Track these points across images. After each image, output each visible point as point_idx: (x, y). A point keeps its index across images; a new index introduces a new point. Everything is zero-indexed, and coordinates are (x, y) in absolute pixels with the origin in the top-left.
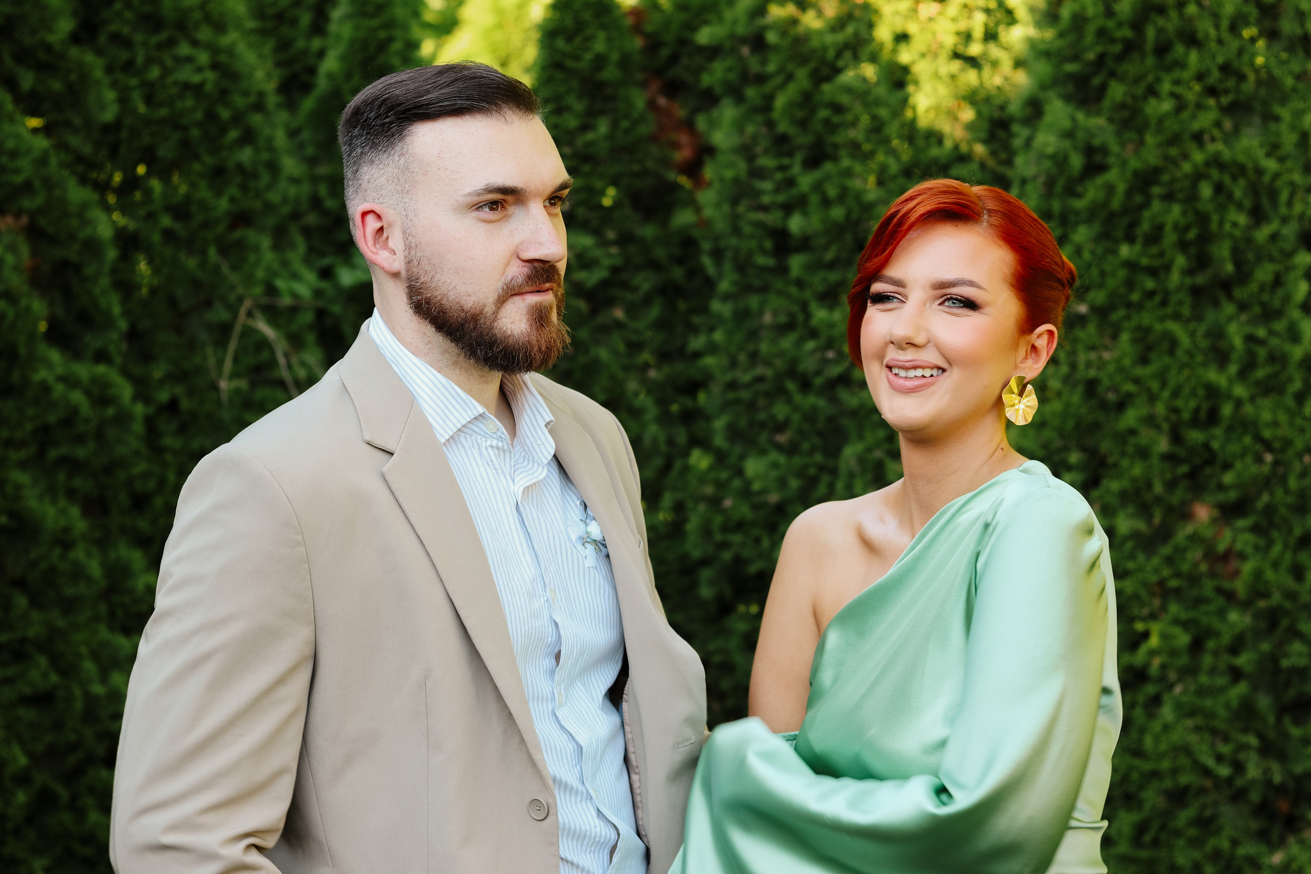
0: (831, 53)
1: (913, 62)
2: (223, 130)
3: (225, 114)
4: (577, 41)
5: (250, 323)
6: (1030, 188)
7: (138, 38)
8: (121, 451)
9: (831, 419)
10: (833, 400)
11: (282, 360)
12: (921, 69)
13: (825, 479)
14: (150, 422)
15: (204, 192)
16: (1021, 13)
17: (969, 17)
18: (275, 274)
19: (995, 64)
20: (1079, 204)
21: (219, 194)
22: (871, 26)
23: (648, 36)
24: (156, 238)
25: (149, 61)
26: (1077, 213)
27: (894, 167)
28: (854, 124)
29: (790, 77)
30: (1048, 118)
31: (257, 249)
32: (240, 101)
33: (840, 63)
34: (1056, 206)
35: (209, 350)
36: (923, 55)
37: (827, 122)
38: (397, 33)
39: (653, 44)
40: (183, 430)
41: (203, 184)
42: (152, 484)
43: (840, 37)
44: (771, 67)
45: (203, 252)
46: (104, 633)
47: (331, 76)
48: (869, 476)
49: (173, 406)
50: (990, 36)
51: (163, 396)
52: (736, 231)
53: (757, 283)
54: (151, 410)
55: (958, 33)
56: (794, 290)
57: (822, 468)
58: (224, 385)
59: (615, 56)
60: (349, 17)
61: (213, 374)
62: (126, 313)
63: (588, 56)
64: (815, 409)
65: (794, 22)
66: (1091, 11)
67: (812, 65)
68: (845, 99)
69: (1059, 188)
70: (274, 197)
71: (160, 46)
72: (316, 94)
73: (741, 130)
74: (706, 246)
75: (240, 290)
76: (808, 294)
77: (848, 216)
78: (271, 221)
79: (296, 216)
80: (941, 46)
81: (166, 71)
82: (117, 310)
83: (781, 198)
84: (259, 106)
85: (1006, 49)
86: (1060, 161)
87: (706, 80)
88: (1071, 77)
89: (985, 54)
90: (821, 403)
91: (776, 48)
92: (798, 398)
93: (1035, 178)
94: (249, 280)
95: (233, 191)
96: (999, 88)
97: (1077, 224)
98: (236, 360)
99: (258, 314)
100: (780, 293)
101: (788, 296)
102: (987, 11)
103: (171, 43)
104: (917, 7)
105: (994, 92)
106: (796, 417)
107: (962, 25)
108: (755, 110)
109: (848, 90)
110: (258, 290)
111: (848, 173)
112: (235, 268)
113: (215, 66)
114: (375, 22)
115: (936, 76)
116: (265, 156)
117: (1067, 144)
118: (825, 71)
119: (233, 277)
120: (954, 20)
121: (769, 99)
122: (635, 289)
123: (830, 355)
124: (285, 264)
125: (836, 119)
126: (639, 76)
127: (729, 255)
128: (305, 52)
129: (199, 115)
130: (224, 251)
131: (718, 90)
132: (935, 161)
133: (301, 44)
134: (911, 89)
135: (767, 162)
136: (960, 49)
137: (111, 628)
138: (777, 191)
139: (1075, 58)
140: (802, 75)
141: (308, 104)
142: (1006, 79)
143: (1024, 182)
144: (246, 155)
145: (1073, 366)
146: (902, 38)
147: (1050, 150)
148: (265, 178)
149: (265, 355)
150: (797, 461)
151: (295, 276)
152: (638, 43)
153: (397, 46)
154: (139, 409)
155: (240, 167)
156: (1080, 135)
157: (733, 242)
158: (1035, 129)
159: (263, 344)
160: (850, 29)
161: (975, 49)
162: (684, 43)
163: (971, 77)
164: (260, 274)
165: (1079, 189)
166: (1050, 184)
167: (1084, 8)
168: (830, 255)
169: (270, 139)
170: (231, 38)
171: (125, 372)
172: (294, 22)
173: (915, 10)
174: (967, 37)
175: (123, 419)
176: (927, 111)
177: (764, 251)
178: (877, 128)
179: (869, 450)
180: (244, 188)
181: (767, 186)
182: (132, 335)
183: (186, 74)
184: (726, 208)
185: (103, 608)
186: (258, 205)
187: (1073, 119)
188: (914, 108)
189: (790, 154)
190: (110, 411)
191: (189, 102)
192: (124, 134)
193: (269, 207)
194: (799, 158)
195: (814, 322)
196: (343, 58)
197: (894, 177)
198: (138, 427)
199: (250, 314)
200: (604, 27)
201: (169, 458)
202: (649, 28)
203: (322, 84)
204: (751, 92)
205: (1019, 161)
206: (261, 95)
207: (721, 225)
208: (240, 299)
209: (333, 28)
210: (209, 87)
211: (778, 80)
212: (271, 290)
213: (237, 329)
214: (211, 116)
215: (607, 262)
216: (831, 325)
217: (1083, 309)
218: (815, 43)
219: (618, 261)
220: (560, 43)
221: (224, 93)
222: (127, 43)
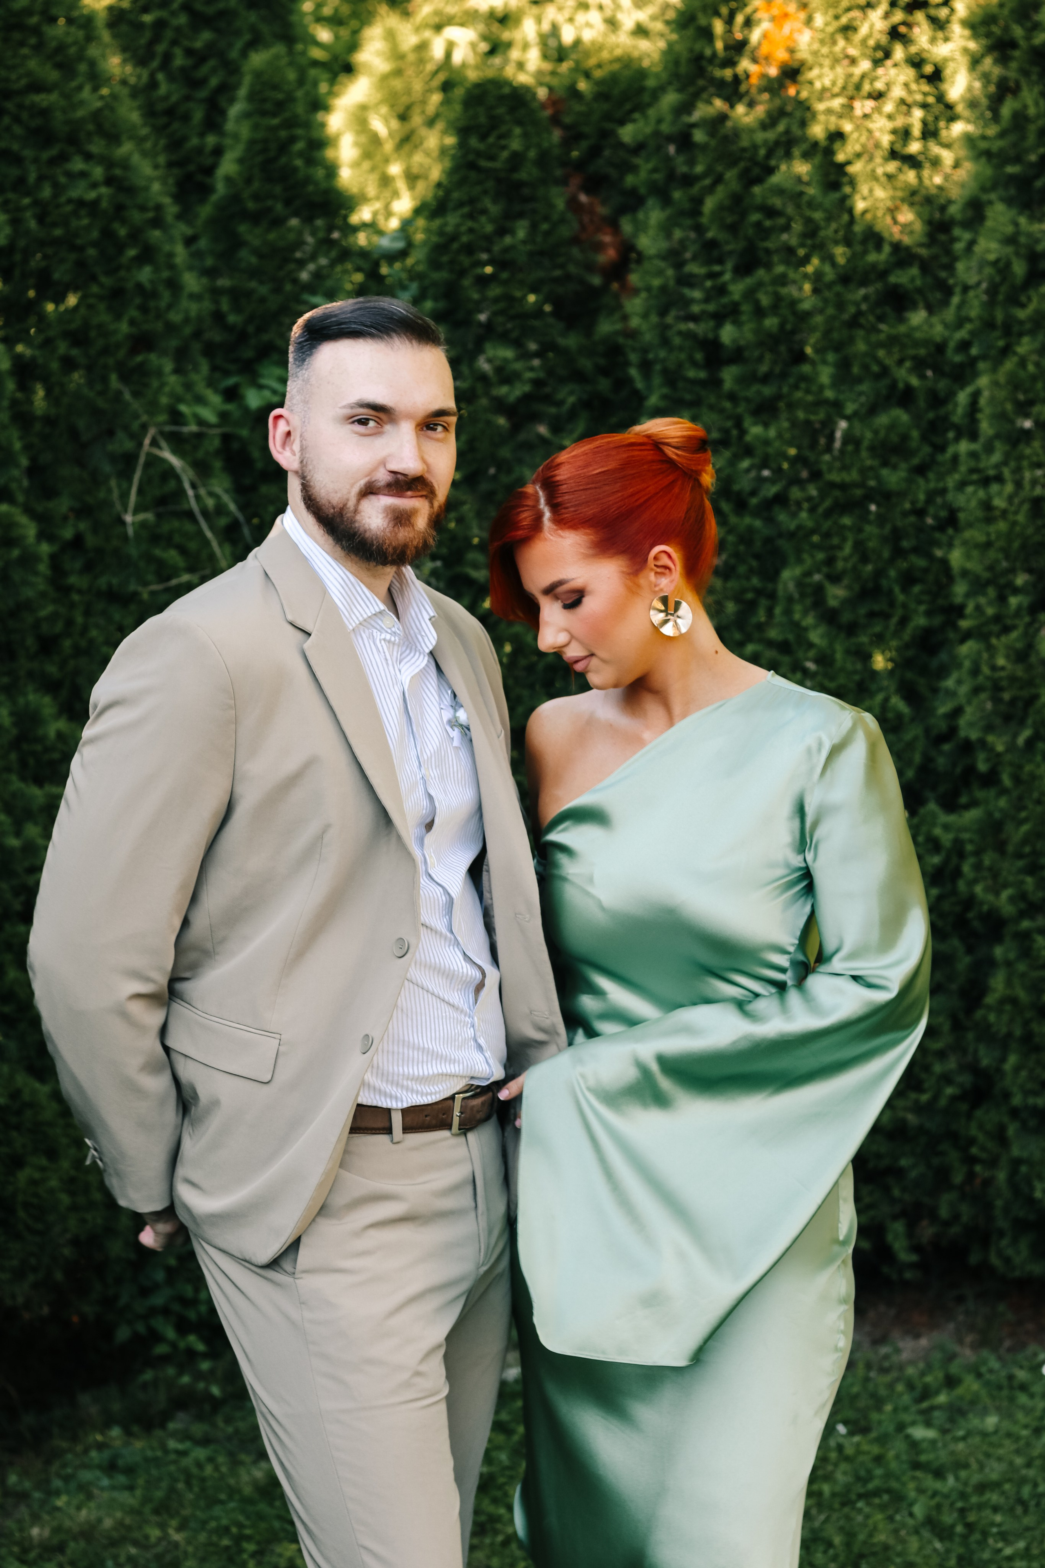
0: (762, 152)
1: (849, 163)
2: (121, 248)
3: (122, 232)
4: (491, 140)
5: (156, 451)
6: (971, 294)
7: (28, 153)
8: (28, 593)
9: (768, 541)
10: (770, 520)
11: (190, 493)
12: (856, 168)
13: (764, 602)
14: (55, 560)
15: (104, 317)
16: (960, 109)
17: (908, 113)
18: (180, 400)
19: (936, 162)
20: (1022, 314)
21: (118, 317)
22: (803, 124)
23: (566, 128)
24: (55, 365)
25: (41, 178)
26: (1021, 323)
27: (830, 274)
28: (787, 228)
29: (719, 179)
30: (989, 223)
31: (159, 373)
32: (137, 217)
33: (773, 163)
34: (999, 316)
35: (113, 483)
36: (858, 156)
37: (758, 224)
38: (299, 132)
39: (573, 136)
40: (88, 568)
41: (102, 307)
42: (59, 627)
43: (771, 135)
44: (699, 169)
45: (105, 380)
46: (16, 784)
47: (228, 179)
48: (808, 601)
49: (78, 542)
50: (929, 133)
51: (68, 533)
52: (665, 342)
53: (688, 397)
54: (55, 548)
55: (894, 132)
56: (727, 405)
57: (759, 592)
58: (129, 518)
59: (532, 154)
60: (247, 115)
61: (118, 507)
62: (27, 447)
63: (505, 154)
64: (750, 530)
65: (723, 118)
66: (1032, 111)
67: (742, 165)
68: (777, 202)
69: (1001, 297)
70: (175, 317)
71: (53, 162)
72: (214, 198)
73: (668, 235)
74: (633, 357)
75: (145, 418)
76: (740, 410)
77: (782, 325)
78: (174, 343)
79: (197, 334)
80: (877, 145)
81: (58, 189)
82: (18, 445)
83: (711, 307)
84: (157, 222)
85: (947, 146)
86: (1002, 267)
87: (630, 180)
88: (1012, 178)
89: (925, 151)
90: (758, 523)
91: (704, 147)
92: (733, 519)
93: (978, 284)
94: (153, 407)
95: (134, 313)
96: (940, 188)
97: (1021, 335)
98: (140, 491)
99: (163, 444)
100: (711, 408)
101: (722, 411)
102: (924, 106)
103: (63, 158)
104: (852, 103)
105: (934, 191)
106: (731, 538)
107: (900, 122)
108: (682, 213)
109: (780, 191)
110: (162, 418)
111: (782, 280)
112: (136, 394)
113: (109, 181)
114: (275, 121)
115: (874, 177)
116: (165, 274)
117: (1009, 250)
118: (756, 171)
119: (136, 405)
120: (890, 117)
121: (698, 202)
122: (559, 404)
123: (766, 473)
124: (188, 386)
125: (768, 223)
126: (558, 172)
127: (658, 367)
128: (200, 150)
129: (95, 234)
130: (125, 377)
131: (643, 191)
132: (874, 266)
133: (195, 141)
134: (847, 190)
135: (695, 269)
136: (898, 147)
137: (23, 779)
138: (707, 300)
139: (1018, 159)
140: (731, 175)
141: (205, 211)
142: (947, 177)
143: (966, 289)
144: (145, 274)
145: (1019, 484)
146: (837, 136)
147: (992, 257)
148: (166, 296)
149: (172, 484)
150: (732, 584)
151: (200, 400)
152: (557, 135)
153: (300, 146)
154: (45, 548)
155: (139, 286)
156: (1023, 240)
157: (662, 354)
158: (976, 233)
159: (169, 473)
160: (781, 127)
161: (914, 147)
162: (606, 135)
163: (911, 176)
164: (164, 400)
165: (1023, 299)
166: (992, 291)
167: (1025, 107)
168: (764, 368)
169: (171, 255)
170: (126, 148)
171: (28, 511)
172: (186, 118)
173: (849, 107)
174: (905, 134)
175: (28, 560)
176: (865, 212)
177: (695, 364)
178: (811, 232)
179: (808, 574)
180: (144, 309)
181: (697, 294)
182: (33, 471)
183: (79, 191)
184: (654, 319)
185: (13, 756)
186: (159, 326)
187: (1016, 224)
188: (850, 211)
189: (720, 261)
190: (16, 553)
191: (85, 221)
192: (18, 257)
193: (171, 328)
194: (729, 265)
195: (748, 438)
196: (241, 161)
197: (829, 286)
198: (43, 568)
199: (154, 443)
200: (519, 123)
201: (76, 597)
202: (567, 120)
203: (221, 189)
204: (677, 195)
205: (960, 266)
206: (159, 208)
207: (648, 337)
208: (144, 427)
209: (230, 126)
210: (104, 204)
211: (707, 182)
212: (176, 417)
213: (142, 459)
214: (108, 234)
215: (529, 375)
216: (767, 442)
217: (1028, 424)
218: (745, 143)
219: (541, 375)
220: (474, 142)
221: (120, 208)
222: (17, 160)
